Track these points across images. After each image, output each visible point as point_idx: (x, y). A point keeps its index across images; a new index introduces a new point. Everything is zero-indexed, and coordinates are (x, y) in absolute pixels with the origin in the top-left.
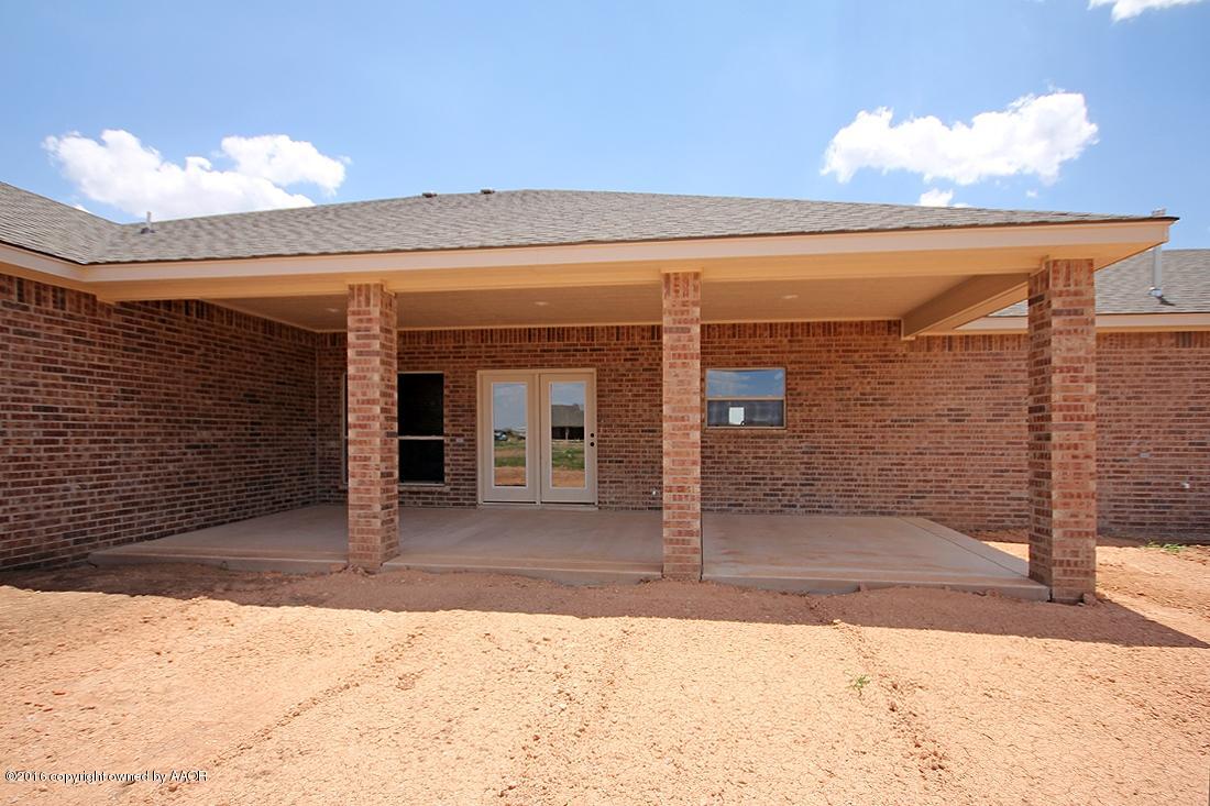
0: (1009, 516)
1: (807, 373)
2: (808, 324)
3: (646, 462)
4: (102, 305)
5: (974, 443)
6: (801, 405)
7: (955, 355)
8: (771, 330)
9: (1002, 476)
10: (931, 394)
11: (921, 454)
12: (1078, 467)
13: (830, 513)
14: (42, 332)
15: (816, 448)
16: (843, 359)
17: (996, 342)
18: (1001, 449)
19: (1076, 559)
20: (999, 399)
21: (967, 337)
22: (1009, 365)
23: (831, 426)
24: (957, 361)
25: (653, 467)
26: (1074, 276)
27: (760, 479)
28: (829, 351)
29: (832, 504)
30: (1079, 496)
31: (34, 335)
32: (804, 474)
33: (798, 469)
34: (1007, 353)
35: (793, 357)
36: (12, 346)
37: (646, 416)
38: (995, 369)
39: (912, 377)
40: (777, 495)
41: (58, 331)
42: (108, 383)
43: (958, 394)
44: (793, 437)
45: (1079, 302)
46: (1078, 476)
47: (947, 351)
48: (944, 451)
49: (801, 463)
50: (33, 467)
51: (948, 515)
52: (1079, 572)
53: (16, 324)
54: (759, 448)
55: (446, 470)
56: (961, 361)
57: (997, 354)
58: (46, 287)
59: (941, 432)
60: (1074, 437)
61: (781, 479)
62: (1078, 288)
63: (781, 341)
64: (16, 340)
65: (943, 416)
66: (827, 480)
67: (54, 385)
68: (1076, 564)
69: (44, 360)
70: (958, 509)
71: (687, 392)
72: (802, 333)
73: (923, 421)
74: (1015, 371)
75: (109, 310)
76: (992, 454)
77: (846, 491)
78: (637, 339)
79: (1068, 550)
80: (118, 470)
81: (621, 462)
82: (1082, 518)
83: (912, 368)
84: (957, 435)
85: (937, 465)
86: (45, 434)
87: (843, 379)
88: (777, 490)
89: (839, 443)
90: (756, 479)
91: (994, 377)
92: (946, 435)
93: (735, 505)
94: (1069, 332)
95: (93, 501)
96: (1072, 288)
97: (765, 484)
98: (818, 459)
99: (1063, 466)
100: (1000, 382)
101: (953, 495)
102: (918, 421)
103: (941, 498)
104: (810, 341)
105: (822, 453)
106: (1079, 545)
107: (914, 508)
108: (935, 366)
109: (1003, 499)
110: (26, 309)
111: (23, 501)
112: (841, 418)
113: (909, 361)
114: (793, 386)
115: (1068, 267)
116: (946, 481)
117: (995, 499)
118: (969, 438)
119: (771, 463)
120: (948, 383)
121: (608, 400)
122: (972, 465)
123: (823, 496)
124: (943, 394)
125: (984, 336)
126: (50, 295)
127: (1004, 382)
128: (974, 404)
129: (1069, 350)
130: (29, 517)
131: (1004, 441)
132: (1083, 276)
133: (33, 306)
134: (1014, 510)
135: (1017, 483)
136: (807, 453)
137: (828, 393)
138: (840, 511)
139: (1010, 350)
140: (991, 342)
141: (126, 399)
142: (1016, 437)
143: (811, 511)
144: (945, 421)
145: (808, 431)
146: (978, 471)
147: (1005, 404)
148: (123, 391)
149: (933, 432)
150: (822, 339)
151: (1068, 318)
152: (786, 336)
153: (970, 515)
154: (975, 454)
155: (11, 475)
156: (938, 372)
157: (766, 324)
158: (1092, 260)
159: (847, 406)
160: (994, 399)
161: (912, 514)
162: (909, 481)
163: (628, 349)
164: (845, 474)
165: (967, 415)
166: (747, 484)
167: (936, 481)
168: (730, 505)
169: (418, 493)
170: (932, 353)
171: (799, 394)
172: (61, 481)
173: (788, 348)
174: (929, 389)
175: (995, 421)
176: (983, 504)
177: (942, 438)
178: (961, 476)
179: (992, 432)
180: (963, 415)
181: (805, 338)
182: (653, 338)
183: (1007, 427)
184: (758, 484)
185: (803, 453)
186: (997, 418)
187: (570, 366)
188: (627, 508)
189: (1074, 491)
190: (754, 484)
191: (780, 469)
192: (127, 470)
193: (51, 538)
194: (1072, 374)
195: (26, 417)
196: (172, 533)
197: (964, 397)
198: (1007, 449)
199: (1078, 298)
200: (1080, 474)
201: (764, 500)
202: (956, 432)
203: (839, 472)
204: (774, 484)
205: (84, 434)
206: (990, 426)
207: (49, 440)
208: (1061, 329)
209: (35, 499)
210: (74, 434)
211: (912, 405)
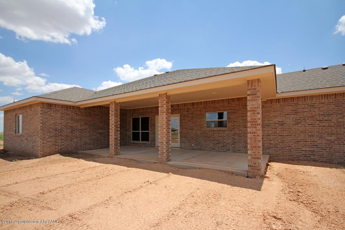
0: (301, 156)
1: (233, 112)
2: (233, 99)
3: (191, 137)
4: (81, 109)
5: (288, 132)
6: (231, 121)
7: (280, 104)
8: (223, 101)
9: (299, 143)
10: (272, 117)
11: (269, 135)
12: (255, 138)
13: (240, 152)
14: (70, 114)
15: (236, 134)
16: (243, 108)
17: (296, 99)
18: (298, 134)
19: (255, 165)
20: (297, 118)
21: (285, 98)
22: (301, 106)
23: (240, 127)
24: (281, 106)
25: (193, 139)
26: (254, 84)
27: (220, 142)
28: (239, 106)
29: (241, 150)
30: (256, 147)
31: (69, 114)
32: (232, 141)
33: (230, 140)
34: (300, 103)
35: (229, 108)
36: (65, 117)
37: (191, 126)
38: (295, 108)
39: (266, 112)
40: (225, 147)
41: (73, 113)
42: (82, 122)
43: (282, 117)
44: (229, 131)
45: (255, 91)
46: (255, 141)
47: (277, 103)
48: (277, 135)
49: (231, 138)
50: (69, 136)
51: (279, 155)
52: (256, 169)
53: (66, 113)
54: (219, 134)
55: (149, 139)
56: (283, 106)
57: (296, 103)
58: (71, 106)
59: (276, 129)
60: (254, 130)
61: (226, 142)
62: (255, 87)
63: (225, 104)
64: (66, 116)
65: (277, 124)
66: (239, 143)
67: (73, 123)
68: (255, 167)
69: (71, 119)
70: (282, 153)
71: (163, 120)
72: (231, 101)
73: (269, 125)
74: (303, 108)
75: (82, 109)
76: (295, 136)
77: (245, 146)
78: (189, 106)
79: (253, 162)
80: (84, 137)
81: (185, 137)
82: (257, 153)
83: (266, 109)
84: (282, 129)
85: (275, 139)
86: (71, 131)
87: (243, 114)
88: (225, 145)
89: (243, 132)
90: (219, 142)
91: (295, 111)
92: (278, 130)
93: (213, 149)
94: (252, 100)
95: (79, 143)
96: (253, 88)
97: (221, 144)
98: (236, 137)
99: (251, 138)
100: (297, 112)
101: (280, 148)
102: (268, 125)
103: (276, 149)
104: (234, 103)
105: (237, 135)
106: (256, 161)
107: (267, 152)
108: (273, 108)
109: (299, 150)
110: (68, 110)
111: (67, 142)
112: (243, 125)
113: (265, 107)
114: (229, 116)
115: (252, 82)
116: (278, 144)
117: (296, 150)
118: (286, 130)
119: (223, 138)
120: (278, 113)
121: (182, 122)
122: (287, 139)
123: (238, 147)
124: (277, 117)
125: (291, 98)
126: (72, 107)
127: (299, 112)
128: (288, 120)
129: (252, 105)
130: (68, 145)
131: (299, 132)
132: (256, 84)
133: (69, 110)
134: (303, 154)
135: (305, 145)
136: (233, 135)
137: (239, 118)
138: (243, 152)
139: (301, 102)
140: (294, 99)
141: (85, 125)
142: (304, 130)
143: (234, 152)
144: (277, 125)
145: (233, 129)
146: (290, 141)
147: (299, 119)
148: (85, 123)
149: (273, 129)
150: (237, 103)
151: (252, 96)
152: (227, 102)
153: (287, 155)
154: (288, 136)
155: (65, 138)
156: (275, 110)
157: (221, 100)
158: (259, 79)
159: (245, 121)
160: (295, 118)
161: (266, 154)
162: (265, 144)
163: (187, 109)
164: (244, 141)
165: (285, 123)
166: (216, 143)
167: (274, 144)
168: (212, 149)
169: (144, 144)
170: (272, 104)
171: (231, 119)
172: (73, 139)
173: (227, 106)
174: (271, 115)
175: (296, 125)
176: (291, 152)
177: (276, 130)
178: (283, 143)
179: (295, 128)
180: (284, 123)
181: (232, 103)
182: (192, 106)
183: (300, 127)
184: (219, 144)
185: (232, 135)
186: (297, 124)
187: (174, 114)
188: (187, 149)
189: (254, 146)
190: (218, 144)
191: (225, 139)
192: (85, 137)
193: (71, 149)
194: (253, 112)
195: (68, 128)
196: (94, 149)
197: (284, 118)
198: (301, 134)
199: (255, 90)
200: (256, 141)
201: (221, 148)
202: (281, 129)
203: (243, 141)
204: (224, 144)
205: (78, 131)
206: (294, 127)
207: (72, 132)
208: (250, 99)
209: (69, 142)
210: (76, 131)
211: (266, 121)
